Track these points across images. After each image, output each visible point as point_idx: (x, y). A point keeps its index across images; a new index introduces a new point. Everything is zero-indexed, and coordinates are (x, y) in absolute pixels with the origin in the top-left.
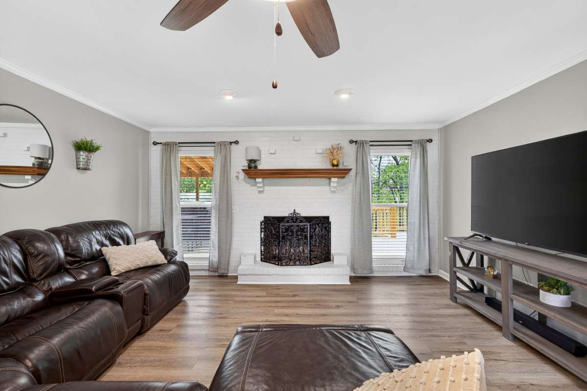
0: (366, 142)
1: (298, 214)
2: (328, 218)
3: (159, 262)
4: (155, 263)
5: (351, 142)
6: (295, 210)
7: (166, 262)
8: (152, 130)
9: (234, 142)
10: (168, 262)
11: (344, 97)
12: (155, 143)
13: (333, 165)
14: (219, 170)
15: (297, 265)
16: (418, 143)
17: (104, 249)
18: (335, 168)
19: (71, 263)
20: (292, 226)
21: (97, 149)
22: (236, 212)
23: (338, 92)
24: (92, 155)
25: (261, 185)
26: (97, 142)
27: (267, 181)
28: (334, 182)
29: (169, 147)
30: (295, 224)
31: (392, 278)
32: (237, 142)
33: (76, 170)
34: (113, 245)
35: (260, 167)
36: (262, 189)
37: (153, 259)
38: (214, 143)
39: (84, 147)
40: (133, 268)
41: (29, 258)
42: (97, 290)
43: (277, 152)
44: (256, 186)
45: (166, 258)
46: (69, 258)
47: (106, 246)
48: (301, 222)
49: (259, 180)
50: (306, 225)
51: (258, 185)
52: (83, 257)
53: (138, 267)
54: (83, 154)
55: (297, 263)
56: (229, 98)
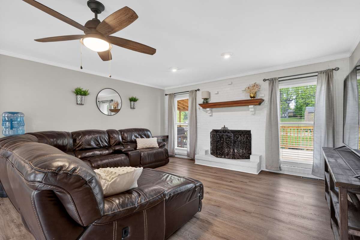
0: (275, 79)
1: (227, 128)
2: (250, 131)
3: (155, 147)
4: (153, 147)
5: (265, 80)
6: (224, 126)
7: (158, 147)
8: (166, 89)
9: (197, 90)
10: (159, 147)
11: (227, 57)
12: (166, 95)
13: (251, 97)
14: (190, 106)
15: (226, 158)
16: (324, 73)
17: (137, 139)
18: (252, 99)
19: (124, 142)
20: (223, 135)
21: (137, 100)
22: (199, 127)
23: (223, 55)
24: (135, 102)
25: (210, 112)
26: (137, 97)
27: (214, 109)
28: (251, 108)
29: (172, 96)
30: (224, 134)
31: (296, 177)
32: (199, 90)
33: (130, 109)
34: (141, 138)
35: (210, 102)
36: (211, 114)
37: (153, 145)
38: (188, 91)
39: (133, 100)
40: (144, 147)
41: (111, 139)
42: (124, 151)
43: (219, 93)
44: (207, 113)
45: (159, 145)
46: (124, 141)
47: (138, 138)
48: (228, 133)
49: (208, 109)
50: (231, 135)
51: (208, 112)
52: (128, 141)
53: (146, 147)
54: (132, 102)
55: (226, 157)
56: (174, 70)
